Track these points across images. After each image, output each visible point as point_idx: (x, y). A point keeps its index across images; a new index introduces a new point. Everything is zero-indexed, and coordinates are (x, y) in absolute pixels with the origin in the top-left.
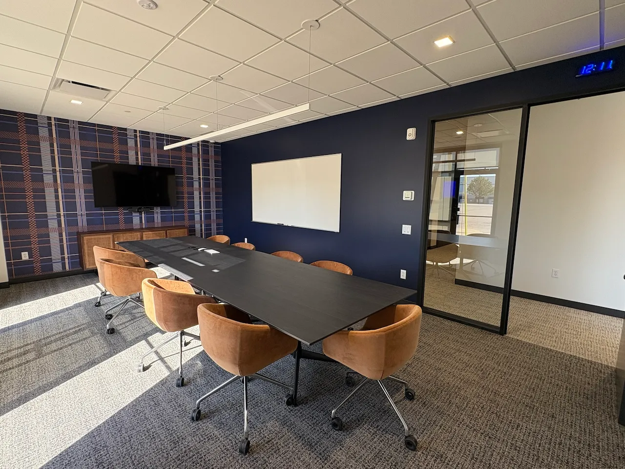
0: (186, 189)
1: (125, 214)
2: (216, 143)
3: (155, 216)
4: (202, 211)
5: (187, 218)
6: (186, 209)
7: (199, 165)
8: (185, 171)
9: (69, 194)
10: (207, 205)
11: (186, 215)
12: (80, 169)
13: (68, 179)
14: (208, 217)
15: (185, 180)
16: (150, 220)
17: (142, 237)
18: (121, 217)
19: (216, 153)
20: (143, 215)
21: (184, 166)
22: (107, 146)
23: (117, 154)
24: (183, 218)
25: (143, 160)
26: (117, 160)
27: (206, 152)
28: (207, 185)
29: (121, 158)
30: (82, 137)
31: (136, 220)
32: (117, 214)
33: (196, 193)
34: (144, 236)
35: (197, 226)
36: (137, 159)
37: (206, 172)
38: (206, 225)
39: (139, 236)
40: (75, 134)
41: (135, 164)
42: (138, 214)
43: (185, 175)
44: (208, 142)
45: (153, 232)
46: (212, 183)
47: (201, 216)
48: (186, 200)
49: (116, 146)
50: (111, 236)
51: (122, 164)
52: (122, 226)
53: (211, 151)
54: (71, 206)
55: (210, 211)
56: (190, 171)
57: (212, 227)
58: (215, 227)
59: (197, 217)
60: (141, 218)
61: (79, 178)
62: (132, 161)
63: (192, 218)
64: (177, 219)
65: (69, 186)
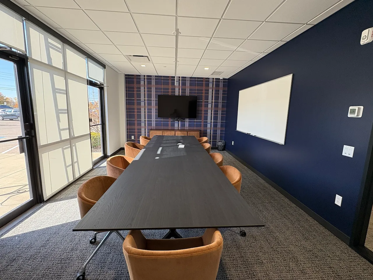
0: (203, 108)
1: (171, 121)
2: (224, 79)
3: (186, 123)
4: (212, 122)
5: (202, 125)
6: (203, 120)
7: (213, 94)
8: (204, 98)
9: (150, 111)
10: (216, 118)
11: (202, 123)
12: (155, 99)
13: (150, 104)
14: (215, 126)
15: (203, 103)
16: (183, 125)
17: (175, 134)
18: (170, 123)
19: (224, 86)
20: (180, 122)
21: (204, 95)
22: (166, 87)
23: (170, 91)
24: (200, 126)
25: (182, 92)
26: (170, 94)
27: (217, 85)
28: (216, 106)
29: (172, 92)
30: (156, 83)
31: (176, 125)
32: (168, 121)
33: (209, 111)
34: (176, 133)
35: (208, 131)
36: (179, 92)
37: (217, 98)
38: (214, 131)
39: (174, 133)
40: (153, 82)
41: (178, 95)
42: (177, 122)
43: (204, 100)
44: (219, 79)
45: (181, 132)
46: (220, 105)
47: (211, 125)
48: (203, 115)
49: (170, 87)
50: (161, 132)
51: (172, 96)
52: (170, 128)
53: (221, 85)
54: (150, 117)
55: (217, 122)
56: (207, 98)
57: (218, 132)
58: (220, 132)
59: (209, 126)
60: (179, 124)
61: (154, 103)
62: (177, 94)
63: (206, 126)
64: (197, 126)
65: (150, 107)
